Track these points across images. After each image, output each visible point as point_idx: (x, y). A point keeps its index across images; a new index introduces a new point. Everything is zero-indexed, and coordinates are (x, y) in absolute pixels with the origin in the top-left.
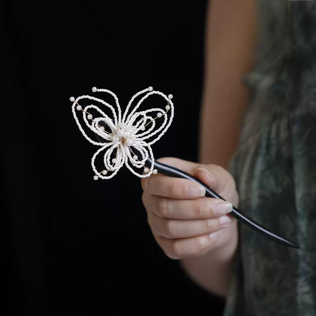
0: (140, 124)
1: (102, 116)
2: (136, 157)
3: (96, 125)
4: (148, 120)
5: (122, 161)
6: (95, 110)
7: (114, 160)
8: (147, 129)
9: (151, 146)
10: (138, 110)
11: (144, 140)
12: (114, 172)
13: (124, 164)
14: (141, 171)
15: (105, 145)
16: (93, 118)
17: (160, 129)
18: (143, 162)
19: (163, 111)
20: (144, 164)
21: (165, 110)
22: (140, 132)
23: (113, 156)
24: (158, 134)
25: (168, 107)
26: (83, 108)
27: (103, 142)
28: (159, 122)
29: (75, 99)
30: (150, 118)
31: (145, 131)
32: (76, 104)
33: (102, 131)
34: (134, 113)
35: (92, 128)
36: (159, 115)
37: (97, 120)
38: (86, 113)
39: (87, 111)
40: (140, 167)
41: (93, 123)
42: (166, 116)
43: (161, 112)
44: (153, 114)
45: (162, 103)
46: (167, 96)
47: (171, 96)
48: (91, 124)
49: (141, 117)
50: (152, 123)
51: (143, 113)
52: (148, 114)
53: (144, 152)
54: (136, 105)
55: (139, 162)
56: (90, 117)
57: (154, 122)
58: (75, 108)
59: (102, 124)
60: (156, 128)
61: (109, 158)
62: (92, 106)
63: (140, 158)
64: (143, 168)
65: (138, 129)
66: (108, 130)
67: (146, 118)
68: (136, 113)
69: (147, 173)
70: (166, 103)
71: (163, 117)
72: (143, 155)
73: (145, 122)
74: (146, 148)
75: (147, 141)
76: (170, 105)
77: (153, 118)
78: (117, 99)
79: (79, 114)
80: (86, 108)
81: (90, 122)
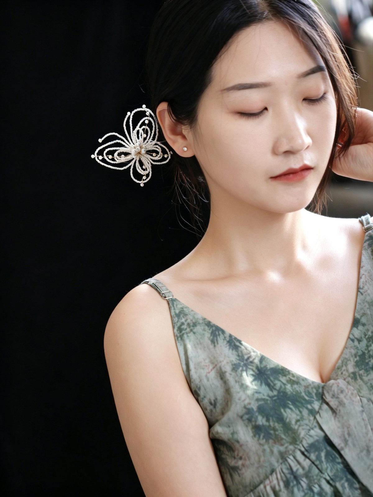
0: (141, 135)
1: (116, 150)
2: (154, 154)
3: (118, 158)
4: (143, 130)
5: (149, 163)
6: (110, 151)
7: (144, 167)
8: (147, 134)
9: (158, 141)
10: (134, 129)
11: (151, 142)
12: (149, 172)
13: (152, 164)
14: (164, 159)
15: (132, 163)
16: (113, 156)
17: (154, 128)
19: (146, 118)
20: (162, 154)
21: (148, 116)
22: (145, 139)
23: (141, 164)
24: (155, 132)
25: (147, 114)
26: (103, 156)
27: (129, 163)
28: (150, 125)
29: (94, 155)
30: (144, 127)
31: (147, 136)
32: (97, 157)
33: (124, 158)
34: (133, 132)
35: (118, 162)
36: (147, 122)
37: (116, 154)
38: (107, 157)
39: (106, 155)
40: (161, 157)
41: (116, 159)
42: (151, 119)
43: (146, 119)
44: (144, 124)
45: (143, 114)
46: (142, 108)
47: (144, 106)
48: (114, 160)
49: (138, 132)
50: (147, 130)
51: (138, 128)
52: (140, 127)
53: (157, 148)
54: (130, 127)
55: (159, 156)
56: (110, 157)
57: (147, 127)
58: (98, 159)
59: (120, 155)
60: (151, 130)
61: (140, 168)
62: (107, 150)
63: (157, 153)
64: (163, 157)
65: (143, 139)
66: (126, 154)
67: (141, 130)
68: (134, 131)
69: (168, 157)
70: (145, 112)
71: (150, 121)
72: (157, 150)
73: (143, 133)
74: (156, 144)
75: (153, 140)
77: (145, 126)
78: (116, 134)
79: (104, 160)
81: (113, 159)
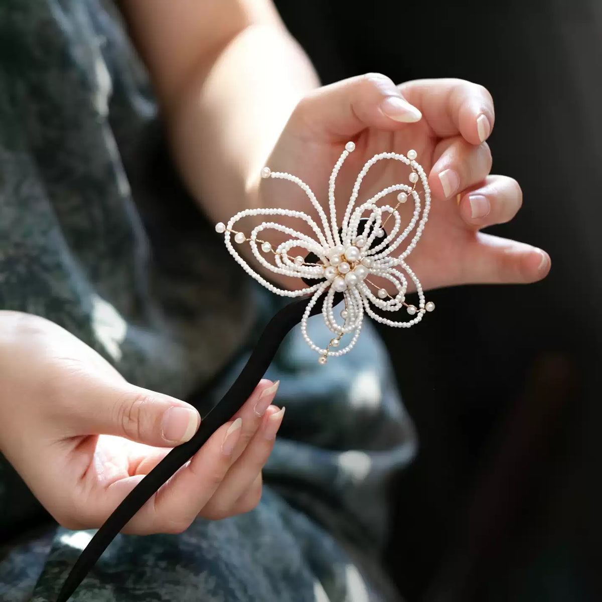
0: (372, 227)
1: (289, 237)
2: (383, 293)
3: (286, 259)
4: (385, 214)
5: (359, 309)
6: (273, 230)
9: (406, 260)
10: (358, 203)
11: (388, 256)
13: (365, 314)
14: (402, 315)
15: (318, 290)
16: (275, 248)
17: (412, 225)
18: (401, 298)
19: (406, 187)
20: (404, 299)
21: (411, 185)
22: (377, 241)
24: (413, 233)
25: (413, 177)
26: (248, 235)
28: (407, 209)
29: (226, 225)
30: (387, 207)
32: (231, 232)
34: (353, 210)
36: (402, 197)
37: (284, 248)
38: (257, 243)
39: (258, 237)
40: (397, 308)
41: (277, 257)
42: (415, 194)
43: (403, 191)
45: (401, 172)
46: (406, 156)
47: (412, 153)
49: (367, 213)
50: (393, 218)
51: (368, 205)
52: (379, 204)
53: (398, 278)
55: (392, 301)
56: (267, 247)
57: (396, 214)
58: (232, 240)
60: (404, 225)
62: (264, 225)
64: (404, 308)
65: (372, 237)
66: (312, 259)
67: (378, 212)
68: (357, 208)
70: (408, 169)
71: (410, 199)
72: (397, 283)
73: (379, 222)
74: (399, 268)
75: (395, 254)
76: (417, 172)
79: (244, 249)
80: (254, 233)
81: (270, 257)
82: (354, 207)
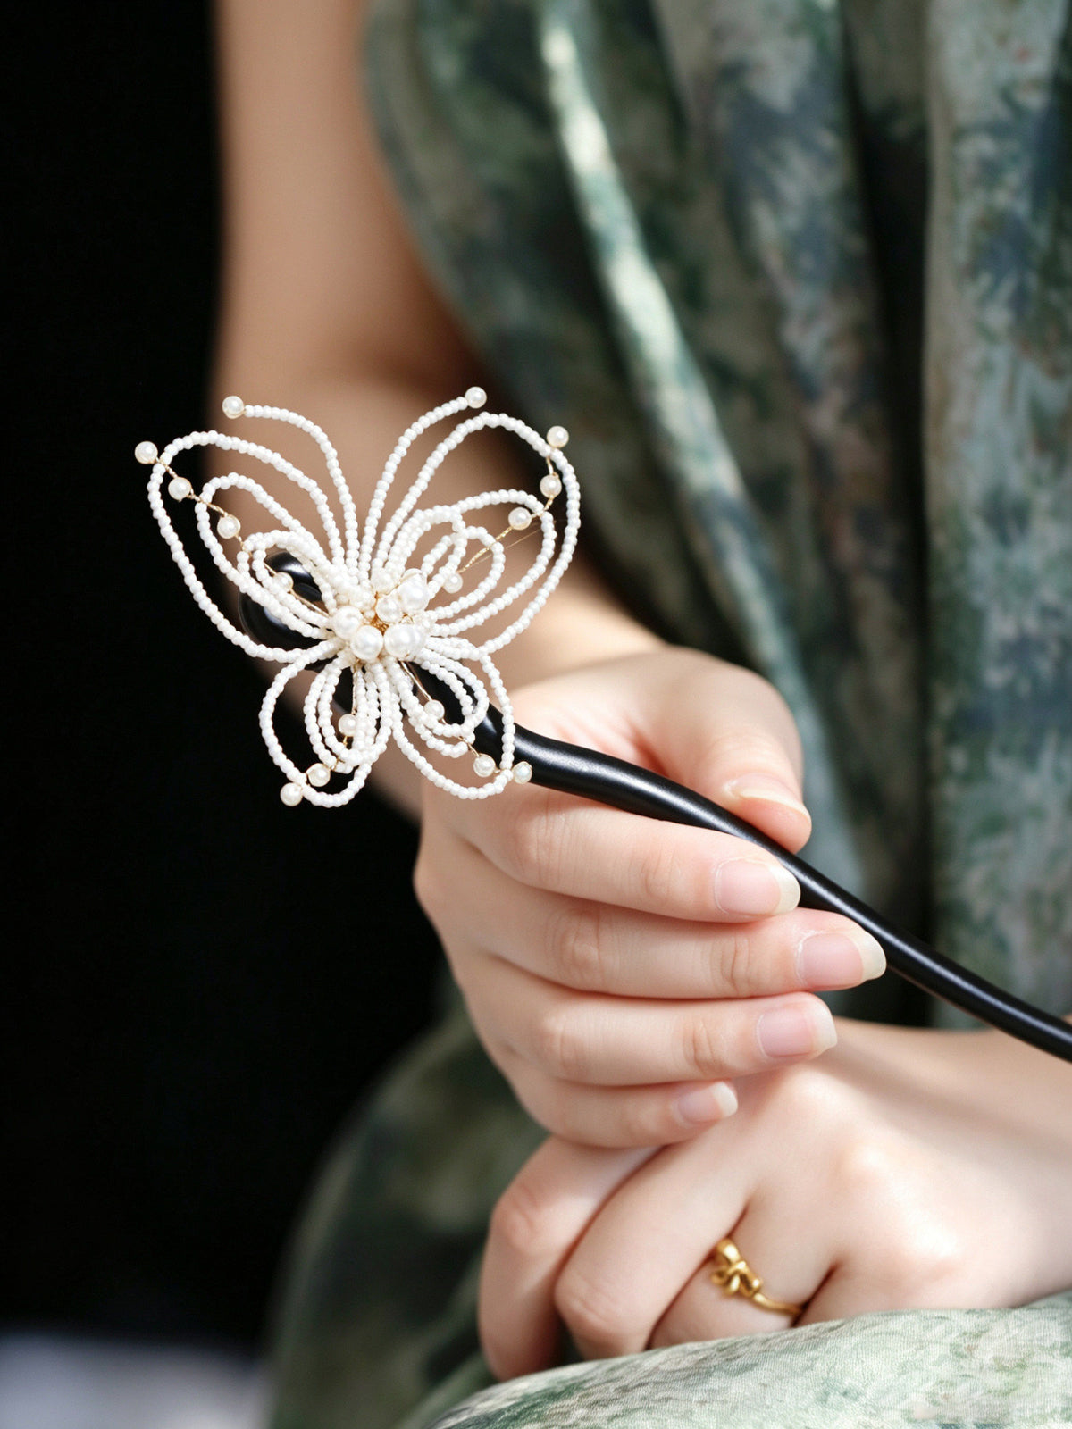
0: (442, 562)
1: (278, 525)
2: (437, 708)
3: (260, 566)
4: (474, 545)
5: (378, 727)
7: (346, 723)
8: (469, 585)
10: (424, 502)
11: (461, 635)
12: (351, 777)
13: (392, 742)
15: (299, 659)
16: (245, 534)
17: (527, 582)
18: (467, 730)
19: (531, 500)
20: (472, 738)
21: (543, 499)
22: (443, 598)
23: (343, 699)
25: (550, 485)
26: (196, 488)
27: (288, 648)
29: (161, 451)
30: (481, 533)
31: (465, 591)
32: (167, 473)
33: (283, 594)
34: (411, 514)
35: (239, 577)
37: (260, 543)
38: (209, 510)
39: (215, 500)
40: (455, 751)
41: (242, 557)
42: (548, 522)
43: (523, 505)
44: (496, 517)
45: (529, 469)
47: (559, 435)
48: (231, 556)
49: (440, 531)
52: (471, 518)
53: (470, 691)
54: (413, 479)
56: (230, 526)
57: (499, 549)
58: (164, 489)
59: (279, 560)
60: (509, 579)
61: (327, 713)
62: (235, 479)
63: (454, 714)
64: (466, 760)
65: (432, 590)
66: (307, 588)
67: (462, 535)
68: (419, 514)
69: (491, 780)
71: (536, 526)
72: (465, 700)
73: (461, 551)
74: (475, 666)
75: (476, 636)
76: (560, 474)
77: (494, 533)
78: (332, 454)
79: (182, 514)
80: (209, 489)
82: (416, 507)
